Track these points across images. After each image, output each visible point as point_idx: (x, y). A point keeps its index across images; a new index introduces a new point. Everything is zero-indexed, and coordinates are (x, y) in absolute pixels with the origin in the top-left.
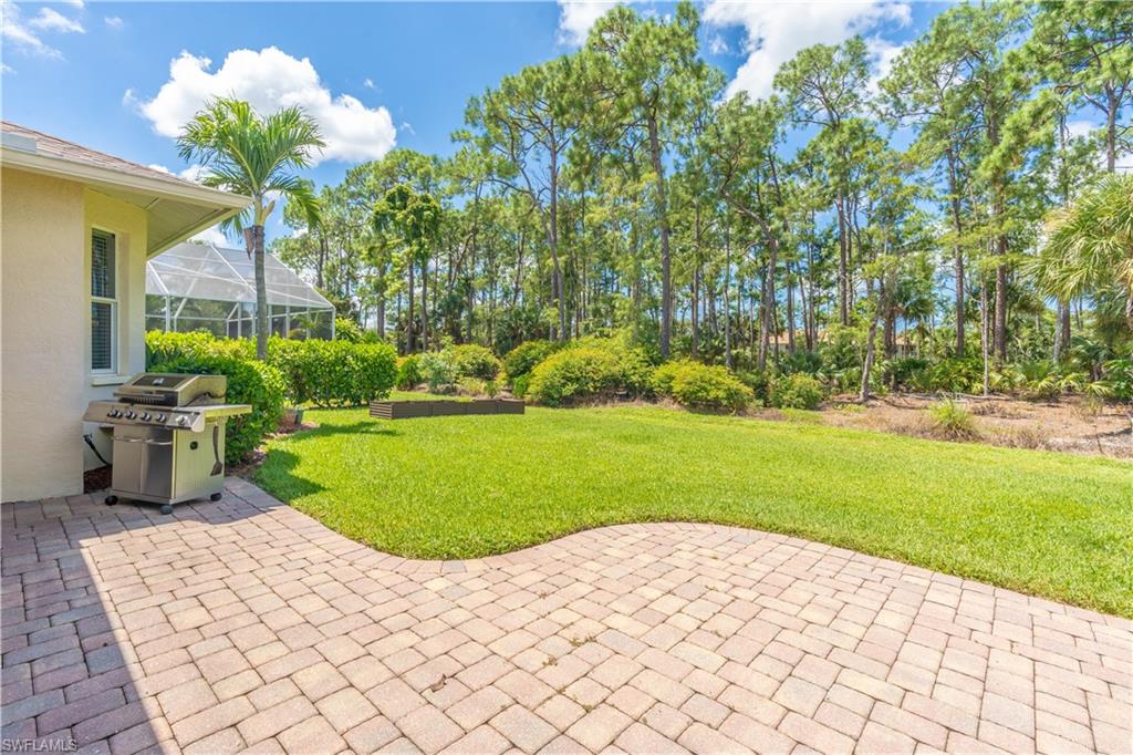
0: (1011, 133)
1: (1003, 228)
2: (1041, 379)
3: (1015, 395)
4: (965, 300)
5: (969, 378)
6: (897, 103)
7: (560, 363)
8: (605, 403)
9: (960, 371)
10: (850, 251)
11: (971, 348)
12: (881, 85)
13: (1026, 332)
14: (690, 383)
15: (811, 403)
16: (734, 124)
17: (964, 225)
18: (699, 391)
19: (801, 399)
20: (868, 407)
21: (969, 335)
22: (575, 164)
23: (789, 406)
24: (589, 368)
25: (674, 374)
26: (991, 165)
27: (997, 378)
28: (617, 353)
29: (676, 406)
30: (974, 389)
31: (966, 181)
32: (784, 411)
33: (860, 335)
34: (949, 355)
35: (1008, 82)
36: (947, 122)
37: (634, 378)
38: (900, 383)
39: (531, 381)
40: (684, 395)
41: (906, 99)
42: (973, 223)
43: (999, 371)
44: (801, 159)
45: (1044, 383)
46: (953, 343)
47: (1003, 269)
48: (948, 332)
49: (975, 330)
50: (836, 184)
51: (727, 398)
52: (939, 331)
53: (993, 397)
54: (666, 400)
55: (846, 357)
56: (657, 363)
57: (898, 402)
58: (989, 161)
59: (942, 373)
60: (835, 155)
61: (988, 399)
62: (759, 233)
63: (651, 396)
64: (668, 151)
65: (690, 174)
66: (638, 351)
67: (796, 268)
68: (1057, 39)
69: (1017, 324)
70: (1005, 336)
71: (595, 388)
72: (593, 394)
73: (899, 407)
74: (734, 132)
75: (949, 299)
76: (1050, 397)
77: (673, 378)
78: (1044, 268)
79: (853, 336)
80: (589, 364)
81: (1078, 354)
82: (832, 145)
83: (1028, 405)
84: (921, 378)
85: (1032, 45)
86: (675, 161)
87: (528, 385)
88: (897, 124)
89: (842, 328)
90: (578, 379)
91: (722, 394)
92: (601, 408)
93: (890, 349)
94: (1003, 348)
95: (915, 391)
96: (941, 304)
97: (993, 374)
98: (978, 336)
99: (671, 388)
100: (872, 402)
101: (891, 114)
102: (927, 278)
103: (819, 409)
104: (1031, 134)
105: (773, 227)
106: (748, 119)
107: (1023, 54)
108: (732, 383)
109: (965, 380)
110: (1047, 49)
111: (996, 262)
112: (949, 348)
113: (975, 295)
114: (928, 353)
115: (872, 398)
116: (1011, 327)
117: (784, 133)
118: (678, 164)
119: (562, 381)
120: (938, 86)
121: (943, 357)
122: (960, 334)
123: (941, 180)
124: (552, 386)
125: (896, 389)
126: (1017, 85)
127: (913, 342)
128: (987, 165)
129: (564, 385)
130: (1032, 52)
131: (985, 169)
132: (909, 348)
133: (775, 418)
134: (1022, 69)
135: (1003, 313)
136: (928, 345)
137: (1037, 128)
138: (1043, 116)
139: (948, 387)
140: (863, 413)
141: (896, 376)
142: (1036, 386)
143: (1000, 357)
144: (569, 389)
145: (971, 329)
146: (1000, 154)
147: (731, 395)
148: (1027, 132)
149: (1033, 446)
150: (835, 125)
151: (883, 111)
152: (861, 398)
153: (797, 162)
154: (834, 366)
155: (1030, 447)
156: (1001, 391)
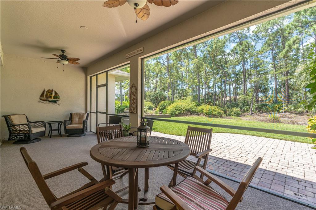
0: (287, 46)
1: (287, 69)
2: (298, 109)
3: (292, 113)
4: (277, 88)
5: (279, 109)
6: (257, 36)
7: (175, 106)
8: (186, 116)
9: (276, 107)
10: (245, 75)
11: (280, 100)
12: (253, 32)
13: (295, 96)
14: (208, 110)
15: (238, 115)
16: (216, 45)
17: (276, 68)
18: (210, 112)
19: (235, 114)
20: (252, 116)
21: (279, 97)
22: (175, 56)
23: (233, 116)
24: (182, 107)
25: (203, 108)
26: (283, 54)
27: (287, 108)
28: (188, 103)
29: (204, 116)
30: (280, 111)
31: (277, 56)
32: (231, 117)
33: (249, 98)
34: (273, 103)
35: (287, 32)
36: (271, 42)
37: (193, 109)
38: (260, 110)
39: (167, 111)
40: (207, 113)
41: (260, 35)
42: (279, 67)
43: (287, 107)
44: (232, 52)
45: (299, 110)
46: (274, 99)
47: (287, 80)
48: (273, 96)
49: (281, 96)
50: (242, 59)
51: (218, 114)
52: (271, 96)
53: (285, 113)
54: (202, 115)
55: (245, 103)
56: (199, 106)
57: (260, 115)
58: (282, 53)
59: (272, 107)
60: (241, 51)
61: (284, 114)
62: (222, 72)
63: (198, 114)
64: (198, 52)
65: (204, 58)
66: (194, 103)
67: (231, 80)
68: (300, 21)
69: (292, 94)
70: (289, 97)
71: (184, 112)
72: (183, 113)
73: (260, 116)
74: (216, 47)
75: (273, 87)
76: (301, 113)
77: (204, 109)
78: (296, 81)
79: (247, 98)
80: (181, 106)
81: (308, 101)
82: (240, 49)
83: (295, 115)
84: (266, 109)
85: (293, 23)
86: (200, 54)
87: (167, 112)
88: (257, 42)
89: (244, 96)
90: (179, 110)
91: (216, 113)
92: (185, 117)
93: (257, 101)
94: (288, 100)
95: (264, 112)
96: (271, 89)
97: (285, 107)
98: (281, 97)
99: (203, 112)
100: (254, 115)
101: (256, 40)
102: (267, 82)
103: (240, 116)
104: (293, 47)
105: (226, 70)
106: (219, 44)
107: (290, 25)
108: (218, 110)
109: (278, 109)
110: (297, 24)
111: (285, 78)
112: (273, 101)
113: (280, 86)
114: (268, 102)
115: (253, 114)
116: (290, 95)
117: (227, 45)
118: (201, 55)
119: (176, 110)
120: (268, 32)
121: (272, 103)
122: (276, 97)
123: (270, 56)
124: (173, 111)
125: (259, 111)
126: (289, 33)
127: (263, 99)
128: (282, 54)
129: (176, 111)
130: (293, 25)
131: (281, 55)
132: (262, 101)
133: (230, 118)
134: (290, 29)
135: (288, 91)
136: (267, 100)
137: (294, 45)
138: (296, 42)
139: (273, 111)
140: (252, 117)
141: (259, 108)
142: (297, 110)
143: (287, 103)
144: (177, 112)
145: (279, 95)
146: (285, 51)
147: (219, 113)
148: (292, 46)
149: (294, 124)
150: (241, 43)
151: (254, 39)
152: (250, 114)
153: (231, 52)
154: (242, 106)
155: (293, 124)
156: (288, 112)
